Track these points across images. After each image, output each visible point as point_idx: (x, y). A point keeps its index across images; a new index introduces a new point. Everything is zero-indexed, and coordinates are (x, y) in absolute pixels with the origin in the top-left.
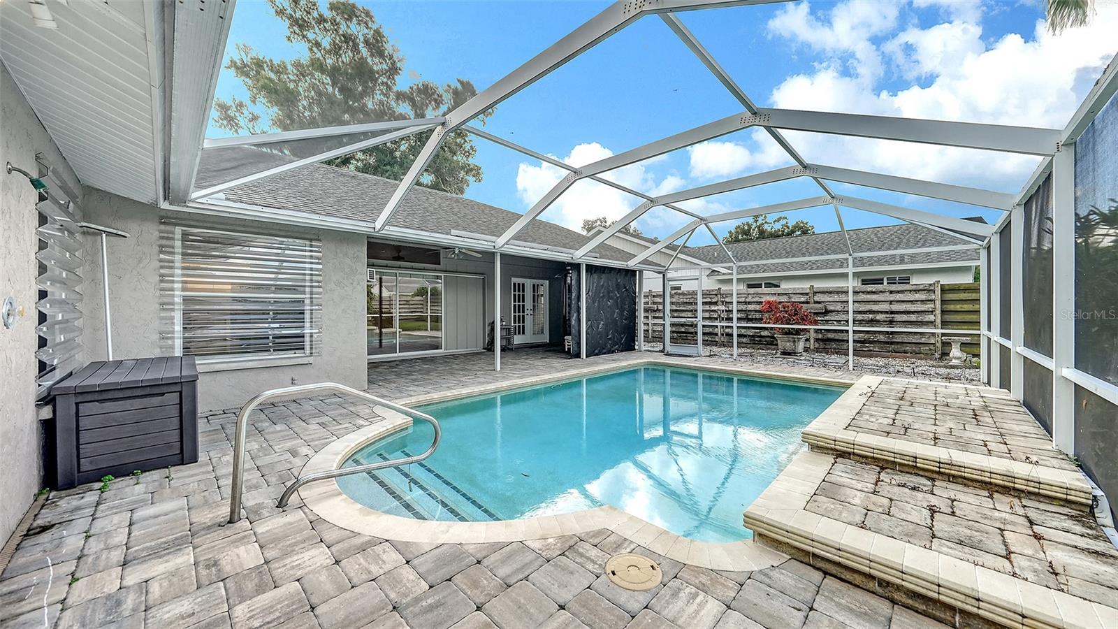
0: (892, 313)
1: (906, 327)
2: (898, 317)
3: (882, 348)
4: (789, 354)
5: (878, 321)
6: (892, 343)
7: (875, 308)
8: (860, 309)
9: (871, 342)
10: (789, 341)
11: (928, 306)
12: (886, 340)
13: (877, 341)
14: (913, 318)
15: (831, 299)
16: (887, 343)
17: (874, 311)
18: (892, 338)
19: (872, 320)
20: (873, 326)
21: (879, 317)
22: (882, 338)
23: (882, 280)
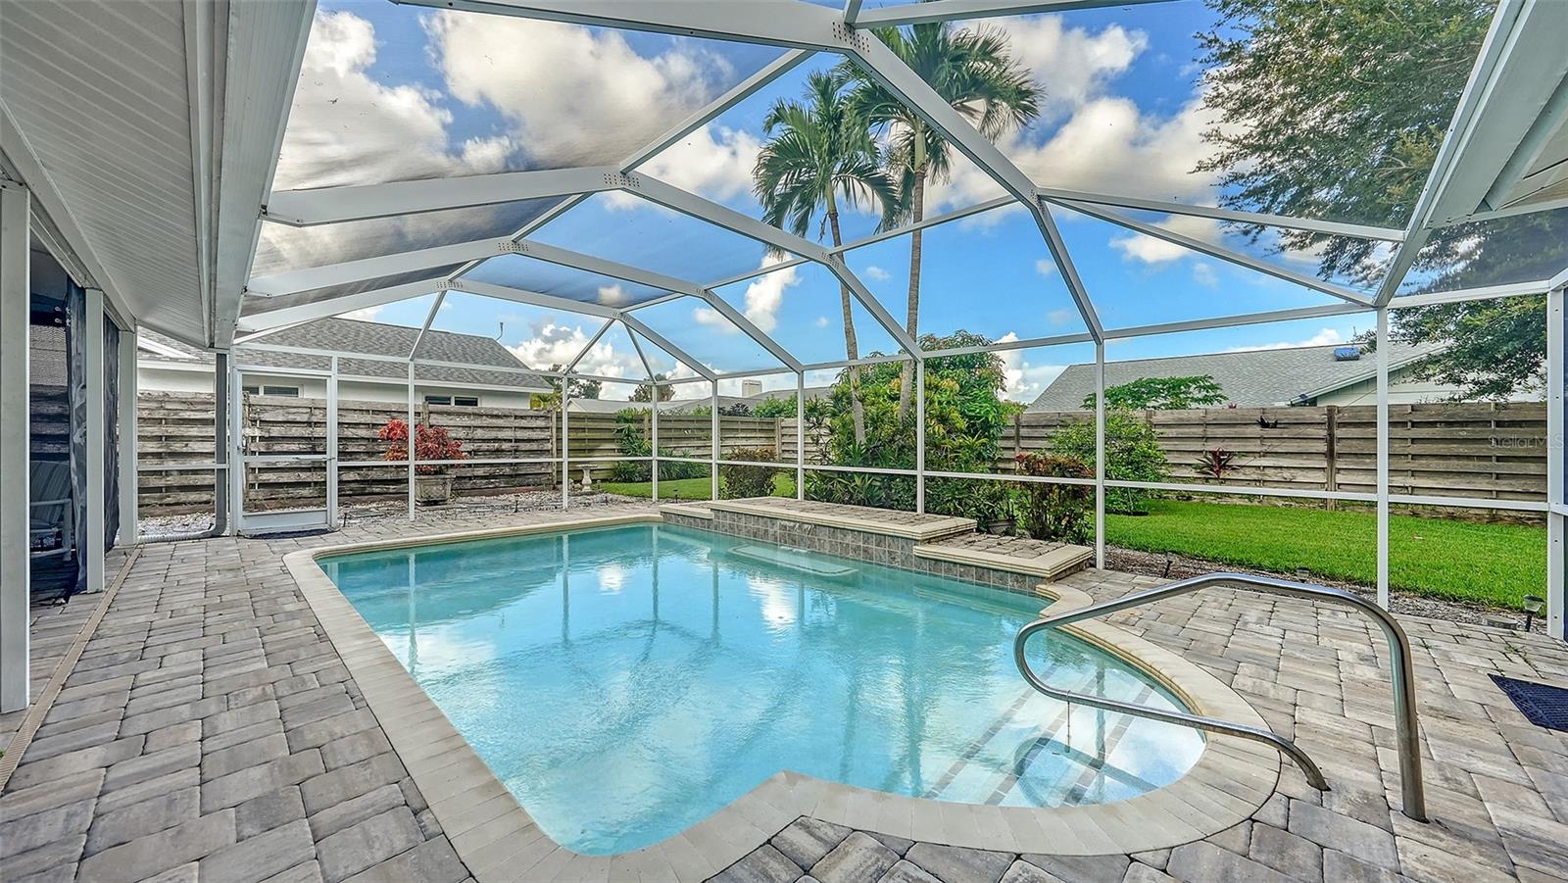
0: (517, 441)
1: (529, 457)
2: (523, 446)
3: (507, 483)
4: (436, 503)
5: (503, 451)
6: (517, 475)
7: (501, 435)
8: (486, 437)
9: (495, 477)
10: (437, 484)
11: (545, 435)
12: (511, 473)
13: (503, 475)
14: (534, 446)
15: (452, 423)
16: (511, 476)
17: (500, 439)
18: (517, 470)
19: (497, 450)
20: (498, 458)
21: (505, 446)
22: (507, 471)
23: (449, 399)
